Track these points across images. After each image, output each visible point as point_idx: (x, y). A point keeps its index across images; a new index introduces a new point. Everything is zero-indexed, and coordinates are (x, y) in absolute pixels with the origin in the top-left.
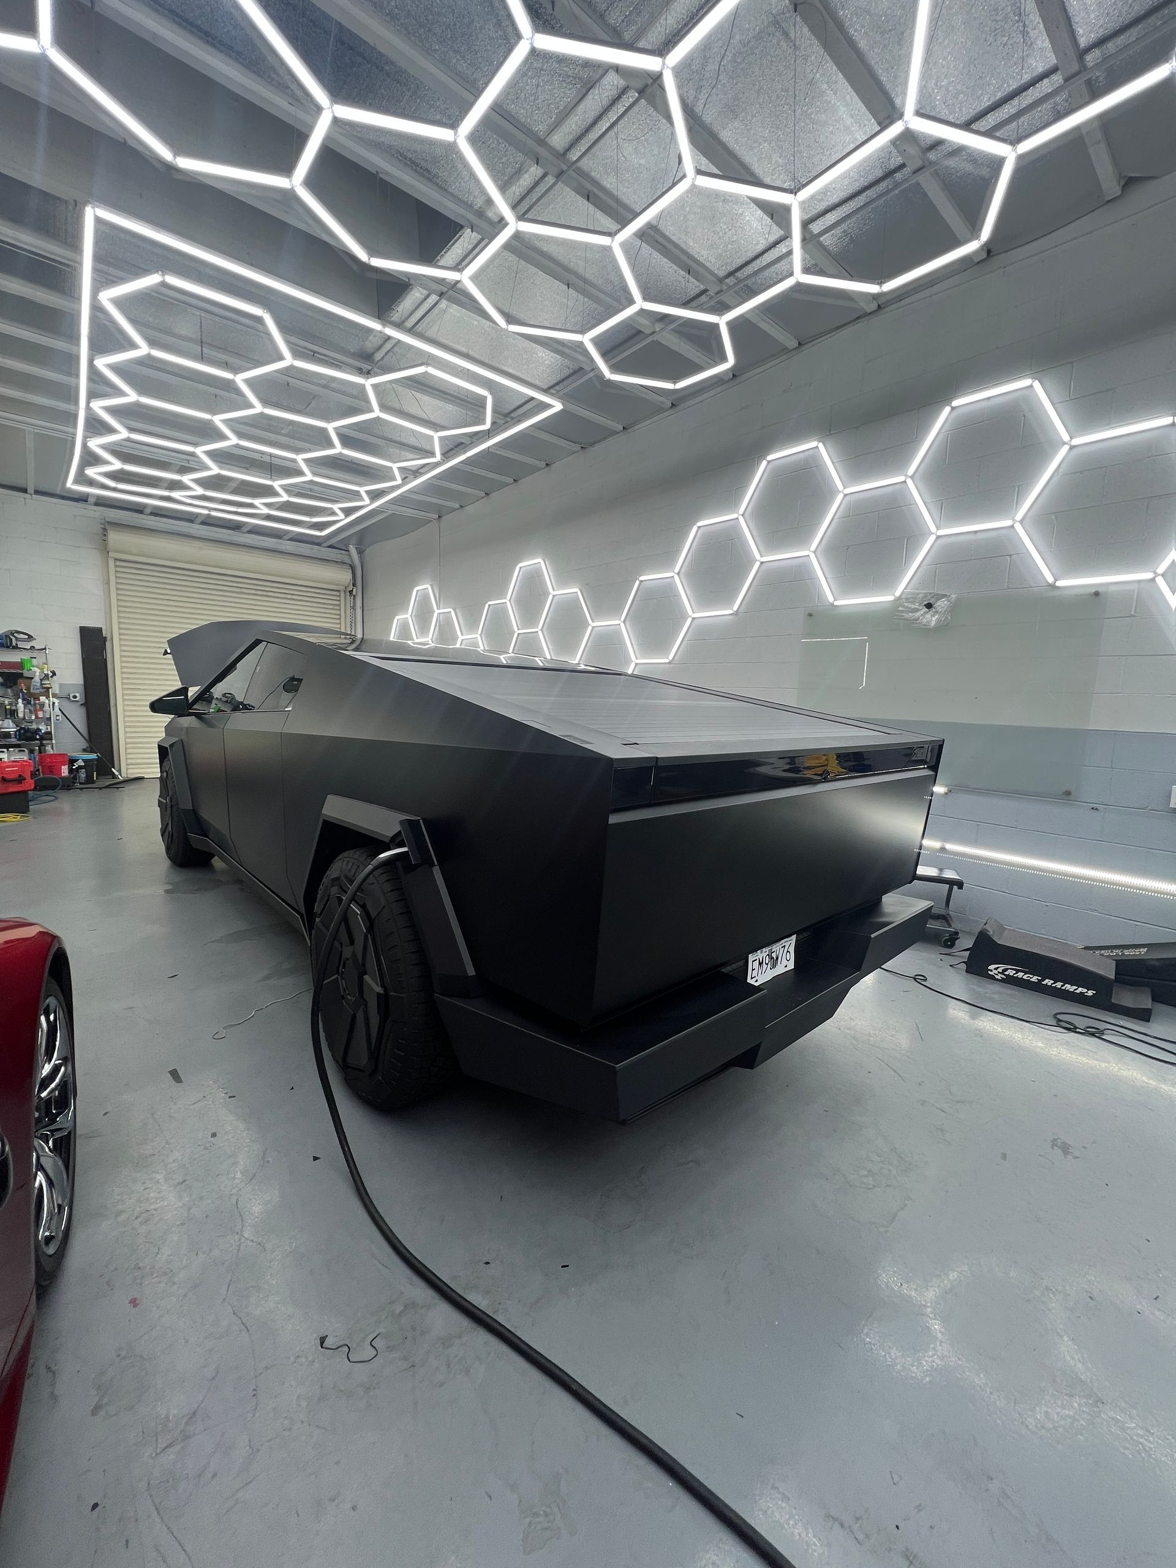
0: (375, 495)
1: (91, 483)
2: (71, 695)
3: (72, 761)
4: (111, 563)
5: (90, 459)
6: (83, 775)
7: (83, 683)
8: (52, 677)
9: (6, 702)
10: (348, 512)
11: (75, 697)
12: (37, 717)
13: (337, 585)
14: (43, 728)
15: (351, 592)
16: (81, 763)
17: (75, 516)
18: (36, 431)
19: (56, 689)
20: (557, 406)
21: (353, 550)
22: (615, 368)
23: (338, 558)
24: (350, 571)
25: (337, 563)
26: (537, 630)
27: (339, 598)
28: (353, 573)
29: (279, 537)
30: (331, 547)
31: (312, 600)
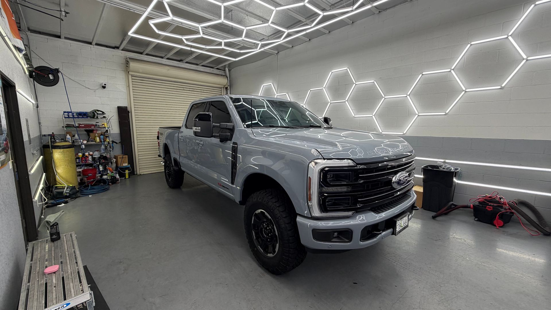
4: (130, 77)
13: (221, 85)
15: (227, 88)
17: (113, 55)
21: (227, 69)
23: (220, 73)
24: (227, 79)
25: (221, 75)
26: (344, 101)
27: (221, 91)
28: (228, 80)
29: (197, 65)
30: (217, 69)
31: (211, 92)
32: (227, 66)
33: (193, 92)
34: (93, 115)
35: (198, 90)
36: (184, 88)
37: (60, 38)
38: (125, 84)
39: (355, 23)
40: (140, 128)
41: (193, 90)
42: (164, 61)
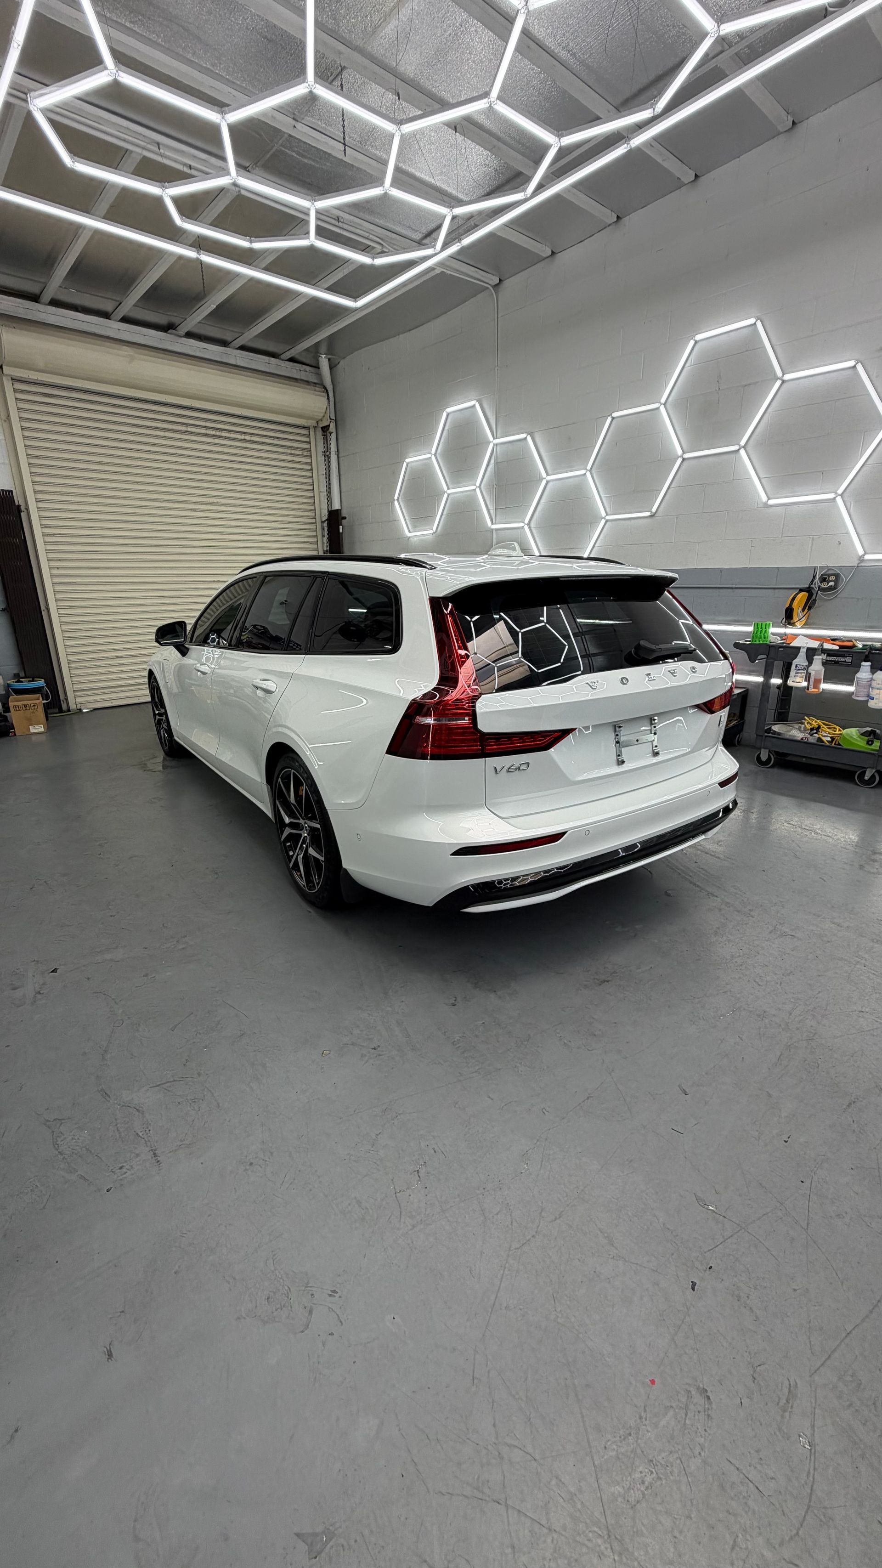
7: (2, 580)
13: (306, 418)
15: (326, 428)
21: (324, 361)
23: (303, 376)
24: (325, 394)
25: (308, 382)
26: (735, 448)
27: (308, 440)
28: (328, 398)
29: (224, 343)
30: (292, 360)
31: (276, 442)
32: (323, 348)
33: (217, 441)
35: (232, 435)
36: (187, 425)
39: (801, 128)
40: (60, 560)
41: (218, 433)
42: (114, 328)
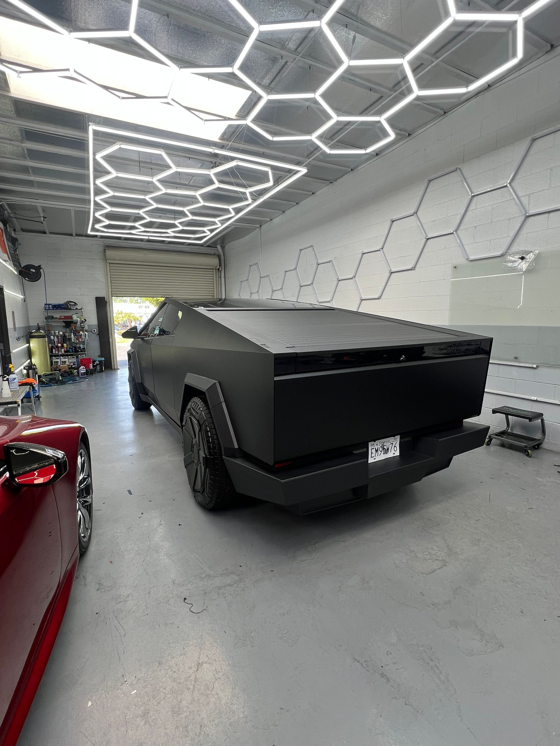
0: (223, 222)
1: (98, 231)
2: (93, 330)
3: (94, 362)
4: (108, 265)
5: (97, 221)
6: (98, 368)
7: (97, 324)
8: (85, 322)
9: (67, 335)
10: (211, 231)
11: (94, 331)
12: (79, 341)
13: (212, 266)
14: (82, 346)
15: (218, 269)
16: (97, 362)
17: (92, 245)
18: (75, 209)
19: (86, 328)
20: (303, 171)
21: (219, 247)
22: (332, 147)
24: (218, 258)
25: (211, 254)
27: (213, 273)
30: (209, 247)
32: (219, 242)
34: (66, 306)
37: (46, 234)
38: (104, 273)
